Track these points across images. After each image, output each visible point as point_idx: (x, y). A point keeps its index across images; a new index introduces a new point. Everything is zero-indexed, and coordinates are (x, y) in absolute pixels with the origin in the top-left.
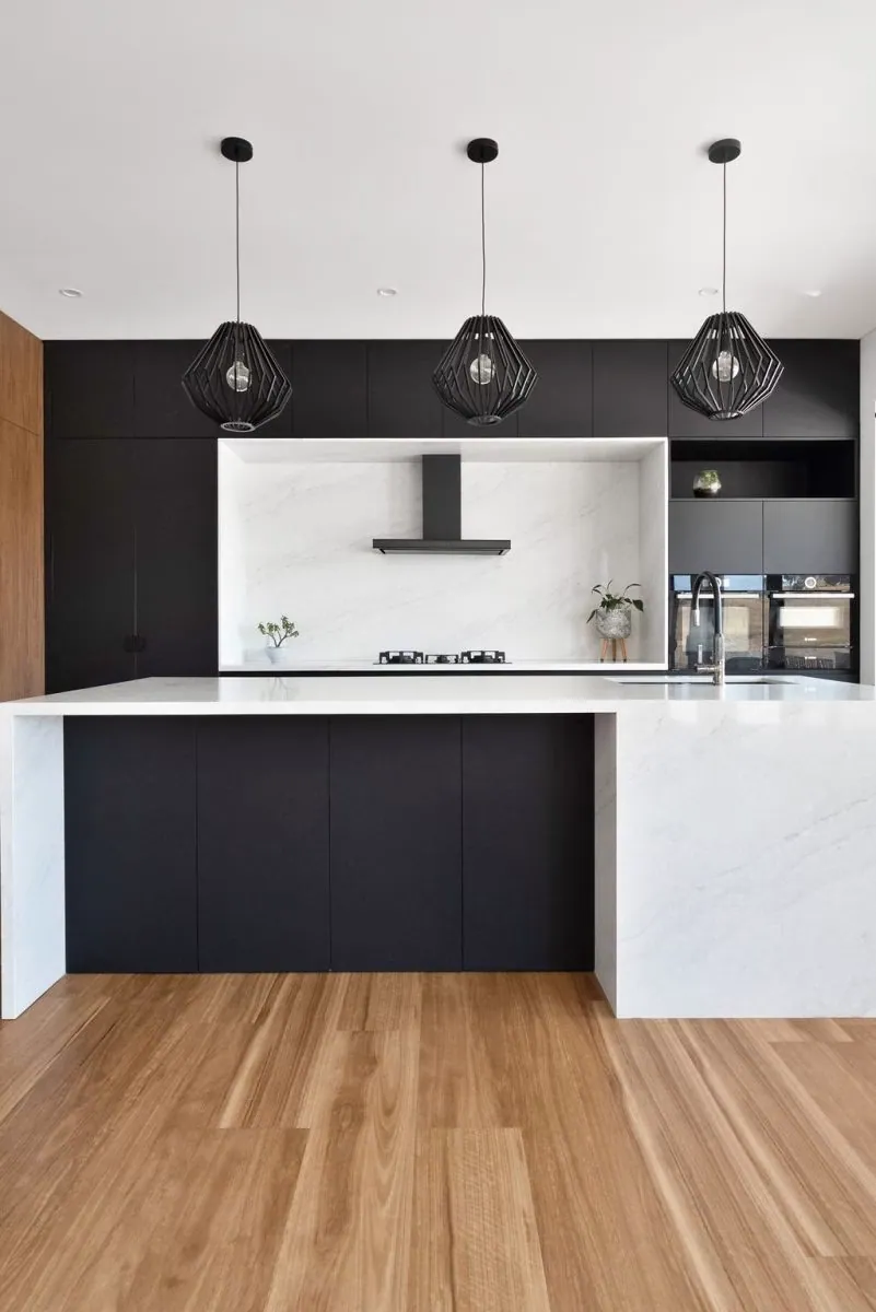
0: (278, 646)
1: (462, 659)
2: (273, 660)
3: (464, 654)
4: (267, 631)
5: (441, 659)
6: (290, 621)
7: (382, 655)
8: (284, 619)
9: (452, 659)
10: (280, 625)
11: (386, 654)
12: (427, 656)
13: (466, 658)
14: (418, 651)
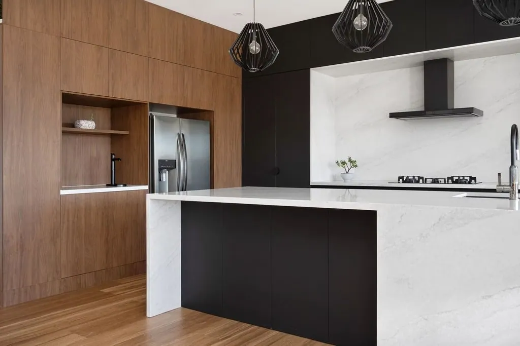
0: (347, 173)
1: (448, 181)
2: (345, 181)
3: (449, 178)
4: (341, 165)
5: (435, 181)
6: (353, 159)
7: (400, 178)
8: (350, 159)
9: (442, 181)
10: (347, 161)
11: (402, 178)
12: (426, 179)
13: (450, 181)
14: (421, 176)
